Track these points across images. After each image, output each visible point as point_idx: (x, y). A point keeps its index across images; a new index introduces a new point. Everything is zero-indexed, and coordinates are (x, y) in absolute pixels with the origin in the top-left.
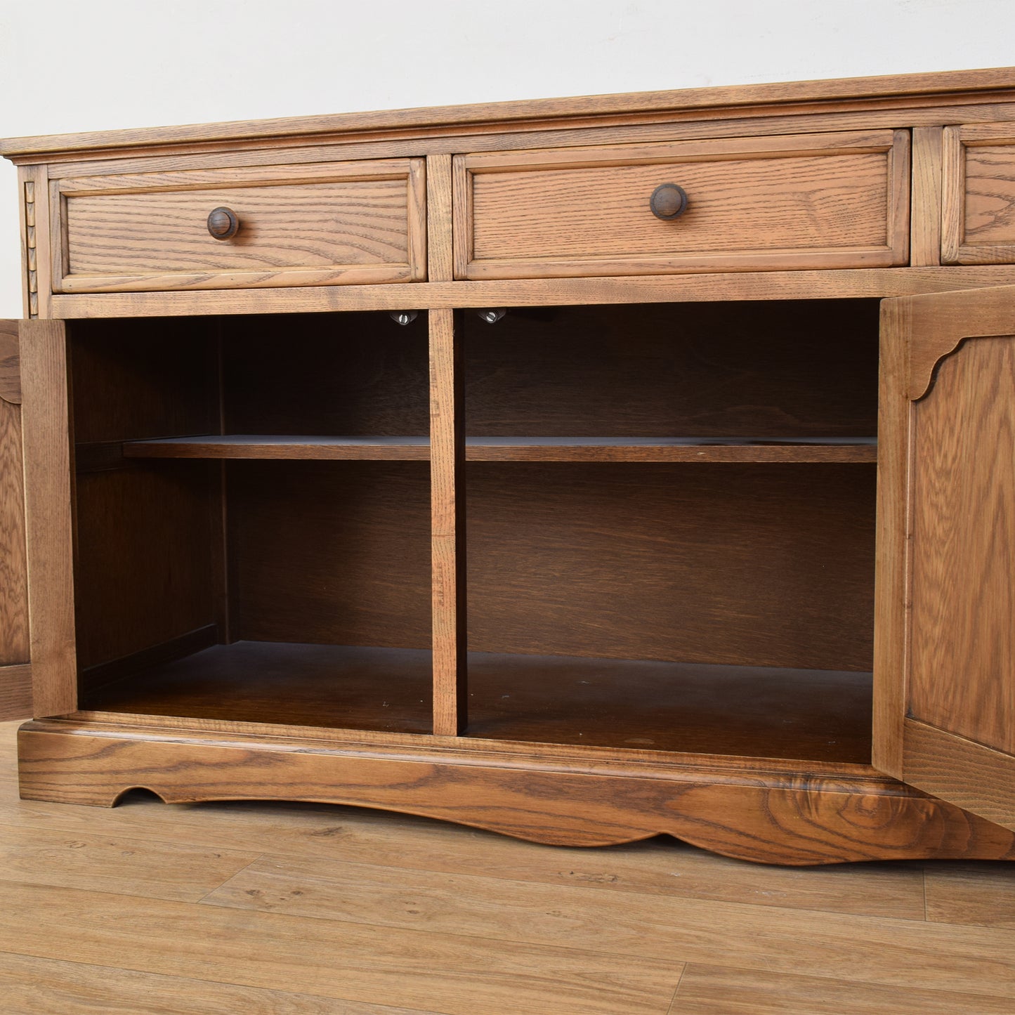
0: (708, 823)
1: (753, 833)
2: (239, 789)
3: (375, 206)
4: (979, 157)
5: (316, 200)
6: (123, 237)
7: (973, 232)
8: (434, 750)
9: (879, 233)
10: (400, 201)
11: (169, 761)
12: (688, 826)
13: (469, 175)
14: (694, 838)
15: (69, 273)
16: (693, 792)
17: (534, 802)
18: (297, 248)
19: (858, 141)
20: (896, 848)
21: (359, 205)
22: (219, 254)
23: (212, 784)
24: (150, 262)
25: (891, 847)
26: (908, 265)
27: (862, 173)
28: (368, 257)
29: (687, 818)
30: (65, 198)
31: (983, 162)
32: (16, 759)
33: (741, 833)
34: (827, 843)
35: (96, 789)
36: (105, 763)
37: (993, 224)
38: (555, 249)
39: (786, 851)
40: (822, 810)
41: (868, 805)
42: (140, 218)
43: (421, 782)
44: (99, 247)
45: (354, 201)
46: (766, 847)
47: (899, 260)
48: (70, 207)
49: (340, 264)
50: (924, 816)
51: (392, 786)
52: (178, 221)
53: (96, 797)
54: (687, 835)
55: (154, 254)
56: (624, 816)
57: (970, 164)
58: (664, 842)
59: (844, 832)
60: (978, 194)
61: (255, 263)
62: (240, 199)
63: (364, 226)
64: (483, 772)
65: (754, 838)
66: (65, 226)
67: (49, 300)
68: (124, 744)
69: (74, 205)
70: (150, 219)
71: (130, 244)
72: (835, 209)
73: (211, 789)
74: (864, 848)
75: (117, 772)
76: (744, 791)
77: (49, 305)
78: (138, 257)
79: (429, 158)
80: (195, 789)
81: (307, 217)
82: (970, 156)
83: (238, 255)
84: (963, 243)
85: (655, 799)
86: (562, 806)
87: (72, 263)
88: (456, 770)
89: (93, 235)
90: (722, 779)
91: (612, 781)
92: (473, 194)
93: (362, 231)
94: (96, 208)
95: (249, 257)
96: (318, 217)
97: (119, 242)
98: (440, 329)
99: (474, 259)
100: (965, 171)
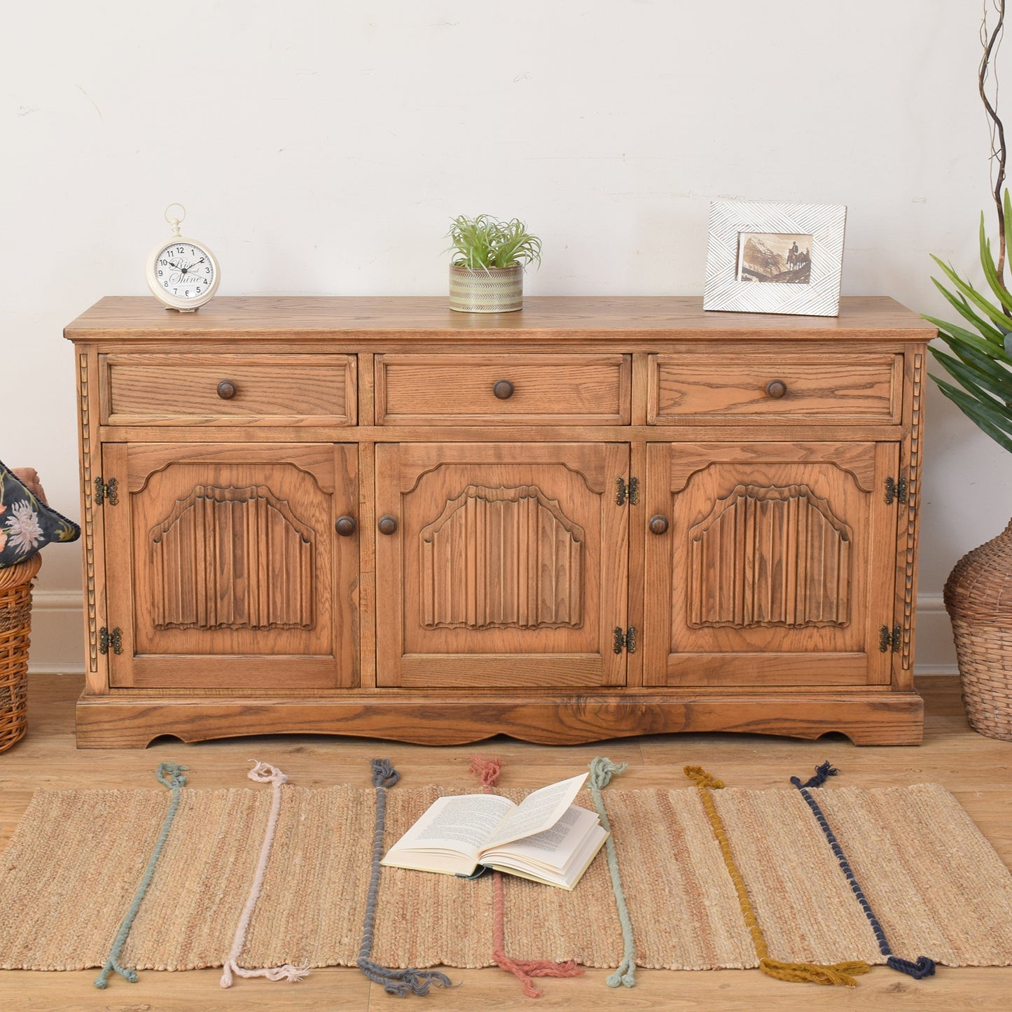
0: (526, 726)
1: (551, 729)
2: (237, 730)
3: (324, 381)
4: (666, 370)
5: (286, 376)
6: (151, 392)
7: (663, 409)
8: (362, 696)
9: (615, 407)
10: (341, 379)
11: (187, 716)
12: (515, 728)
13: (384, 366)
14: (518, 735)
15: (112, 413)
16: (517, 709)
17: (425, 723)
19: (605, 360)
20: (626, 731)
21: (314, 380)
22: (220, 405)
23: (218, 728)
24: (171, 408)
25: (624, 730)
26: (630, 425)
27: (606, 375)
28: (319, 411)
29: (514, 724)
30: (110, 366)
31: (668, 373)
33: (544, 730)
34: (590, 731)
35: (135, 738)
36: (142, 721)
37: (673, 405)
38: (435, 410)
39: (569, 737)
40: (587, 714)
41: (611, 709)
42: (165, 381)
43: (357, 716)
44: (134, 397)
45: (311, 377)
46: (557, 736)
47: (626, 423)
48: (113, 372)
49: (301, 414)
50: (640, 713)
51: (338, 720)
52: (192, 384)
53: (134, 743)
54: (514, 734)
55: (175, 403)
56: (478, 726)
57: (662, 374)
58: (501, 739)
59: (598, 724)
60: (665, 389)
61: (245, 411)
62: (235, 373)
63: (318, 392)
64: (394, 707)
65: (551, 732)
66: (109, 383)
67: (98, 429)
68: (155, 709)
69: (116, 370)
70: (171, 381)
71: (159, 396)
72: (592, 394)
73: (217, 731)
74: (610, 732)
75: (150, 726)
76: (546, 707)
77: (97, 433)
78: (163, 404)
79: (359, 355)
80: (206, 732)
81: (280, 385)
82: (661, 370)
83: (233, 406)
84: (658, 414)
85: (495, 715)
86: (442, 723)
87: (114, 407)
88: (378, 708)
89: (130, 390)
90: (533, 701)
91: (471, 707)
92: (387, 376)
93: (317, 395)
94: (131, 373)
95: (241, 407)
96: (287, 386)
97: (149, 395)
98: (365, 454)
99: (388, 414)
100: (659, 377)
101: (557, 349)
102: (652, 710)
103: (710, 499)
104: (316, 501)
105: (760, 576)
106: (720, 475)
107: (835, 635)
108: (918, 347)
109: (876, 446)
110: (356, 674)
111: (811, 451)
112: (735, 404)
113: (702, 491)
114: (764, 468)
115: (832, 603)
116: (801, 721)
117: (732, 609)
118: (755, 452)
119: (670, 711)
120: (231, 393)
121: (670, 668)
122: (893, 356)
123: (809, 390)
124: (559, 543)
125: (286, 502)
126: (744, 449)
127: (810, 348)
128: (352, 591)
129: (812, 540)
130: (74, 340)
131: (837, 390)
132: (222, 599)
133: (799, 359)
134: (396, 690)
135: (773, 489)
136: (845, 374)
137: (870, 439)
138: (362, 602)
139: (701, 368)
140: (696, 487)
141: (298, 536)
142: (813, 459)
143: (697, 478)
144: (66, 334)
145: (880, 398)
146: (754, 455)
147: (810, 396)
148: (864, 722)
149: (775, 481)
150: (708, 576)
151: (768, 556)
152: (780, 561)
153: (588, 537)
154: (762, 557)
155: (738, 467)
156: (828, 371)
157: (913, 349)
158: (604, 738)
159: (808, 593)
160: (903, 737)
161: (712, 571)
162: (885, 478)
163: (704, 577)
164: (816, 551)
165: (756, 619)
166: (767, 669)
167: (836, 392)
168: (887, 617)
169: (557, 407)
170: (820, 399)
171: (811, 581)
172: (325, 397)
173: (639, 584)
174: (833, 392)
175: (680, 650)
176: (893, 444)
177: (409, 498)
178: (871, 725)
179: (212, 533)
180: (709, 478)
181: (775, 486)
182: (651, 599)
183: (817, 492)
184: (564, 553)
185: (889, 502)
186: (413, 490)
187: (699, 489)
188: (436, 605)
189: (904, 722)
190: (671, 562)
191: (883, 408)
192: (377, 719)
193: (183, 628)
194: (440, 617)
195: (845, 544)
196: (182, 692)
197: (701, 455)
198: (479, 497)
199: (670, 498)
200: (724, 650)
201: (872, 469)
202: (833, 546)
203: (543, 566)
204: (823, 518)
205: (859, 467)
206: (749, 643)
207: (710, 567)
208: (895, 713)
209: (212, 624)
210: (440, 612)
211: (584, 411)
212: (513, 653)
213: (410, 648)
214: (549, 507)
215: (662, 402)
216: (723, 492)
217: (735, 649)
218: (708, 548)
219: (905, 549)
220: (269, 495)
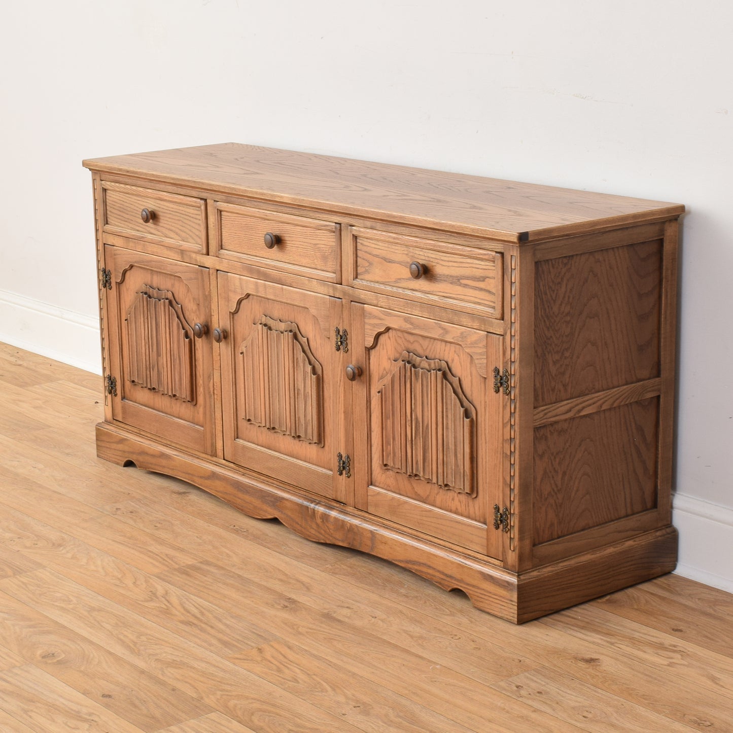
0: (288, 516)
1: (300, 524)
2: (158, 468)
3: (193, 218)
4: (361, 241)
5: (176, 210)
7: (359, 274)
8: (215, 464)
9: (333, 268)
10: (199, 218)
11: (139, 450)
12: (283, 516)
13: (219, 212)
14: (284, 521)
15: (107, 223)
16: (283, 501)
17: (240, 495)
18: (171, 230)
19: (325, 226)
21: (188, 216)
22: (149, 227)
24: (131, 225)
25: (339, 540)
26: (342, 284)
28: (191, 240)
29: (282, 512)
30: (105, 190)
31: (362, 244)
32: (95, 438)
33: (297, 523)
34: (321, 534)
35: (118, 458)
36: (120, 446)
37: (365, 273)
39: (310, 534)
40: (318, 518)
42: (128, 205)
43: (209, 477)
44: (115, 214)
45: (187, 214)
47: (340, 282)
48: (107, 194)
49: (183, 241)
50: (347, 528)
51: (200, 477)
52: (137, 209)
53: (119, 461)
54: (282, 519)
55: (132, 222)
56: (265, 507)
57: (358, 244)
58: (275, 521)
59: (324, 529)
60: (361, 257)
61: (160, 234)
62: (154, 204)
63: (190, 226)
64: (226, 477)
66: (105, 202)
67: (103, 234)
68: (126, 440)
70: (130, 206)
71: (124, 215)
72: (322, 253)
74: (331, 538)
75: (124, 452)
76: (298, 504)
77: (102, 237)
78: (127, 222)
79: (208, 201)
80: (146, 465)
81: (174, 217)
82: (358, 240)
83: (155, 229)
84: (355, 279)
85: (273, 501)
86: (247, 498)
87: (108, 219)
88: (219, 475)
89: (114, 208)
90: (293, 497)
91: (261, 491)
92: (221, 220)
93: (190, 228)
94: (114, 197)
95: (158, 231)
96: (177, 218)
97: (121, 213)
98: (213, 278)
99: (222, 249)
100: (356, 247)
101: (302, 213)
102: (353, 529)
103: (389, 359)
104: (194, 309)
105: (415, 434)
106: (396, 340)
107: (468, 503)
108: (513, 249)
109: (487, 335)
110: (214, 446)
111: (446, 331)
112: (400, 279)
113: (385, 350)
114: (421, 340)
115: (460, 473)
116: (439, 571)
117: (400, 459)
118: (412, 324)
119: (362, 533)
120: (152, 217)
121: (369, 497)
122: (494, 254)
123: (444, 275)
124: (305, 373)
125: (180, 306)
126: (406, 320)
127: (443, 237)
128: (209, 382)
129: (447, 411)
130: (90, 169)
131: (462, 279)
132: (153, 370)
133: (435, 246)
134: (232, 465)
135: (424, 360)
136: (466, 265)
137: (483, 329)
138: (215, 391)
139: (380, 244)
140: (382, 347)
141: (183, 331)
142: (449, 338)
143: (382, 339)
144: (85, 164)
145: (489, 292)
146: (411, 326)
147: (444, 281)
148: (478, 588)
149: (427, 353)
150: (386, 425)
151: (420, 419)
152: (428, 425)
153: (324, 372)
154: (417, 419)
155: (406, 335)
156: (455, 260)
157: (509, 250)
158: (328, 542)
159: (445, 459)
160: (505, 612)
161: (388, 421)
162: (493, 368)
163: (384, 426)
164: (450, 422)
165: (414, 472)
167: (461, 281)
168: (499, 497)
169: (304, 261)
170: (451, 285)
171: (446, 449)
172: (194, 230)
173: (350, 421)
174: (459, 280)
175: (377, 485)
176: (498, 336)
177: (236, 316)
178: (482, 592)
179: (147, 320)
180: (389, 341)
181: (426, 357)
182: (357, 435)
183: (453, 370)
184: (308, 382)
185: (497, 391)
186: (237, 311)
187: (383, 349)
188: (247, 405)
189: (503, 598)
190: (369, 407)
191: (492, 302)
192: (218, 483)
193: (140, 386)
194: (249, 414)
195: (467, 421)
196: (142, 433)
197: (380, 319)
198: (265, 325)
199: (367, 352)
200: (402, 493)
201: (485, 357)
202: (460, 421)
203: (298, 390)
204: (453, 394)
205: (477, 353)
206: (416, 492)
207: (387, 418)
208: (498, 587)
209: (149, 386)
210: (249, 412)
211: (319, 267)
212: (288, 455)
213: (240, 435)
214: (302, 343)
215: (359, 268)
216: (397, 355)
217: (409, 495)
218: (386, 401)
219: (509, 438)
220: (172, 299)
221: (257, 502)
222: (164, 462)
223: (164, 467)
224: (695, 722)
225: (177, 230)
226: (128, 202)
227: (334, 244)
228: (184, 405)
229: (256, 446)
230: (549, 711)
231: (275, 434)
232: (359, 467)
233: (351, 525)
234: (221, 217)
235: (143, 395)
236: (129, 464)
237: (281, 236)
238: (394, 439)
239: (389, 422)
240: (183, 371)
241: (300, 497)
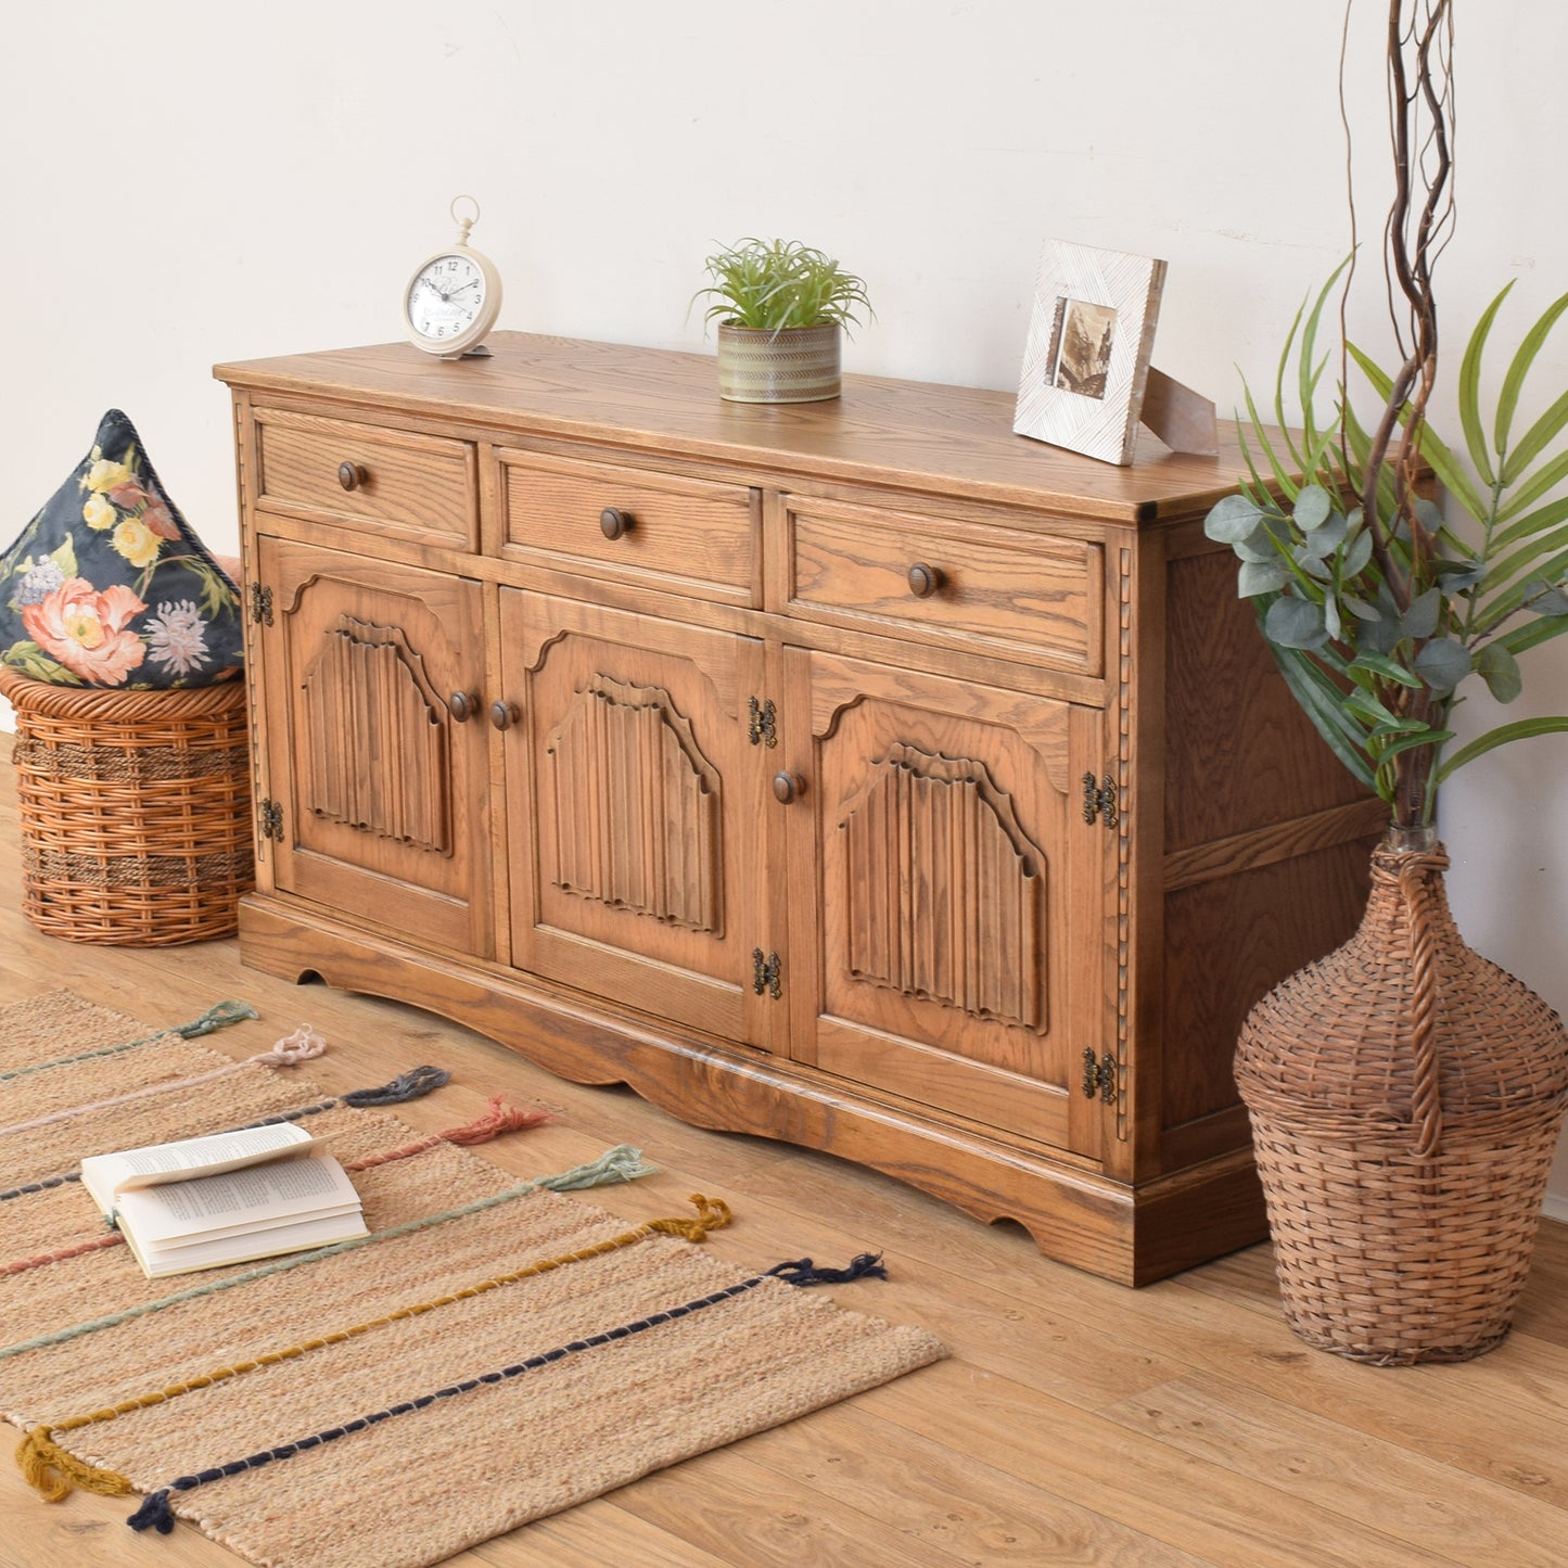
0: (648, 1078)
3: (447, 479)
4: (802, 524)
6: (297, 469)
7: (801, 590)
8: (494, 975)
9: (747, 577)
11: (330, 950)
12: (637, 1077)
13: (503, 467)
14: (641, 1089)
15: (264, 493)
16: (641, 1049)
17: (548, 1037)
18: (401, 505)
19: (731, 494)
20: (759, 1125)
21: (437, 476)
22: (354, 498)
23: (356, 977)
24: (313, 495)
25: (757, 1124)
26: (762, 610)
27: (737, 521)
28: (444, 525)
29: (637, 1071)
30: (259, 425)
31: (807, 530)
33: (668, 1091)
34: (719, 1113)
35: (287, 966)
36: (291, 943)
37: (812, 586)
39: (696, 1113)
40: (713, 1082)
42: (306, 454)
43: (481, 1003)
44: (281, 473)
45: (434, 471)
46: (682, 1107)
47: (757, 605)
48: (264, 433)
49: (426, 526)
50: (772, 1101)
51: (464, 1003)
52: (330, 463)
53: (289, 974)
54: (636, 1085)
55: (316, 489)
56: (600, 1061)
57: (798, 529)
58: (621, 1088)
59: (728, 1103)
60: (804, 556)
61: (377, 512)
63: (441, 495)
64: (517, 1002)
66: (260, 450)
67: (254, 515)
68: (302, 929)
69: (266, 432)
70: (312, 456)
71: (299, 475)
72: (721, 549)
73: (355, 981)
74: (741, 1122)
75: (299, 953)
76: (669, 1054)
77: (254, 520)
78: (307, 489)
79: (480, 445)
80: (345, 979)
81: (407, 479)
82: (798, 522)
83: (367, 503)
85: (617, 1049)
86: (562, 1042)
87: (266, 484)
88: (501, 997)
89: (278, 462)
91: (593, 1028)
92: (507, 483)
93: (441, 500)
94: (280, 438)
95: (373, 506)
96: (413, 480)
97: (294, 472)
98: (490, 600)
99: (509, 541)
100: (794, 535)
101: (679, 467)
102: (788, 1102)
103: (863, 758)
104: (449, 663)
105: (919, 910)
106: (877, 721)
107: (1029, 1047)
108: (1124, 535)
109: (1070, 710)
110: (489, 938)
111: (983, 702)
112: (886, 598)
113: (854, 742)
114: (930, 721)
115: (1014, 985)
116: (969, 1184)
118: (911, 687)
119: (807, 1110)
120: (361, 478)
121: (821, 1038)
122: (1084, 545)
123: (979, 589)
124: (685, 789)
125: (419, 657)
126: (900, 680)
127: (977, 513)
128: (481, 810)
129: (985, 863)
130: (229, 384)
131: (1017, 597)
132: (361, 787)
133: (960, 531)
134: (529, 977)
135: (937, 760)
136: (1027, 569)
137: (1060, 695)
138: (494, 829)
139: (844, 528)
140: (847, 734)
141: (426, 709)
142: (988, 716)
143: (848, 719)
144: (218, 373)
145: (1075, 622)
146: (909, 693)
147: (980, 601)
148: (1052, 1216)
149: (942, 747)
150: (857, 893)
151: (929, 879)
152: (944, 892)
153: (726, 788)
154: (921, 878)
155: (898, 710)
156: (1003, 559)
157: (1117, 537)
158: (734, 1129)
159: (981, 958)
160: (1107, 1264)
161: (862, 884)
162: (1082, 774)
163: (852, 893)
164: (991, 885)
165: (916, 986)
166: (938, 1079)
167: (1016, 601)
168: (1094, 1032)
169: (684, 565)
170: (995, 611)
171: (984, 937)
172: (449, 505)
173: (780, 884)
174: (1010, 599)
175: (837, 1012)
176: (1093, 711)
177: (538, 677)
178: (1060, 1224)
179: (348, 687)
180: (862, 722)
181: (941, 755)
182: (795, 913)
183: (998, 779)
184: (692, 808)
185: (1091, 821)
186: (540, 667)
187: (850, 739)
188: (561, 855)
189: (1105, 1235)
190: (819, 857)
191: (1079, 641)
192: (500, 1014)
193: (333, 820)
194: (566, 874)
195: (1028, 881)
196: (336, 915)
197: (846, 679)
198: (601, 694)
199: (817, 746)
200: (889, 1028)
201: (1065, 752)
202: (1013, 882)
203: (671, 823)
204: (999, 828)
205: (1048, 745)
206: (919, 1026)
207: (859, 877)
208: (1093, 1214)
209: (353, 821)
210: (566, 869)
211: (713, 576)
212: (650, 957)
213: (546, 916)
214: (678, 728)
215: (799, 578)
216: (880, 751)
217: (903, 1032)
218: (856, 844)
219: (1115, 914)
220: (403, 643)
221: (583, 1052)
222: (384, 973)
223: (385, 983)
224: (1514, 1477)
225: (414, 506)
226: (308, 448)
227: (746, 529)
228: (427, 857)
229: (580, 938)
230: (1220, 1459)
231: (621, 914)
232: (799, 977)
233: (783, 1094)
234: (507, 478)
235: (338, 839)
236: (310, 978)
237: (635, 515)
238: (873, 919)
239: (864, 886)
240: (426, 787)
241: (673, 1039)
